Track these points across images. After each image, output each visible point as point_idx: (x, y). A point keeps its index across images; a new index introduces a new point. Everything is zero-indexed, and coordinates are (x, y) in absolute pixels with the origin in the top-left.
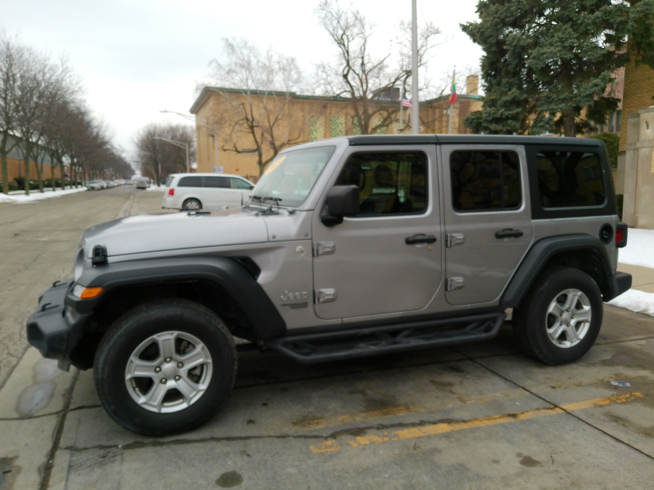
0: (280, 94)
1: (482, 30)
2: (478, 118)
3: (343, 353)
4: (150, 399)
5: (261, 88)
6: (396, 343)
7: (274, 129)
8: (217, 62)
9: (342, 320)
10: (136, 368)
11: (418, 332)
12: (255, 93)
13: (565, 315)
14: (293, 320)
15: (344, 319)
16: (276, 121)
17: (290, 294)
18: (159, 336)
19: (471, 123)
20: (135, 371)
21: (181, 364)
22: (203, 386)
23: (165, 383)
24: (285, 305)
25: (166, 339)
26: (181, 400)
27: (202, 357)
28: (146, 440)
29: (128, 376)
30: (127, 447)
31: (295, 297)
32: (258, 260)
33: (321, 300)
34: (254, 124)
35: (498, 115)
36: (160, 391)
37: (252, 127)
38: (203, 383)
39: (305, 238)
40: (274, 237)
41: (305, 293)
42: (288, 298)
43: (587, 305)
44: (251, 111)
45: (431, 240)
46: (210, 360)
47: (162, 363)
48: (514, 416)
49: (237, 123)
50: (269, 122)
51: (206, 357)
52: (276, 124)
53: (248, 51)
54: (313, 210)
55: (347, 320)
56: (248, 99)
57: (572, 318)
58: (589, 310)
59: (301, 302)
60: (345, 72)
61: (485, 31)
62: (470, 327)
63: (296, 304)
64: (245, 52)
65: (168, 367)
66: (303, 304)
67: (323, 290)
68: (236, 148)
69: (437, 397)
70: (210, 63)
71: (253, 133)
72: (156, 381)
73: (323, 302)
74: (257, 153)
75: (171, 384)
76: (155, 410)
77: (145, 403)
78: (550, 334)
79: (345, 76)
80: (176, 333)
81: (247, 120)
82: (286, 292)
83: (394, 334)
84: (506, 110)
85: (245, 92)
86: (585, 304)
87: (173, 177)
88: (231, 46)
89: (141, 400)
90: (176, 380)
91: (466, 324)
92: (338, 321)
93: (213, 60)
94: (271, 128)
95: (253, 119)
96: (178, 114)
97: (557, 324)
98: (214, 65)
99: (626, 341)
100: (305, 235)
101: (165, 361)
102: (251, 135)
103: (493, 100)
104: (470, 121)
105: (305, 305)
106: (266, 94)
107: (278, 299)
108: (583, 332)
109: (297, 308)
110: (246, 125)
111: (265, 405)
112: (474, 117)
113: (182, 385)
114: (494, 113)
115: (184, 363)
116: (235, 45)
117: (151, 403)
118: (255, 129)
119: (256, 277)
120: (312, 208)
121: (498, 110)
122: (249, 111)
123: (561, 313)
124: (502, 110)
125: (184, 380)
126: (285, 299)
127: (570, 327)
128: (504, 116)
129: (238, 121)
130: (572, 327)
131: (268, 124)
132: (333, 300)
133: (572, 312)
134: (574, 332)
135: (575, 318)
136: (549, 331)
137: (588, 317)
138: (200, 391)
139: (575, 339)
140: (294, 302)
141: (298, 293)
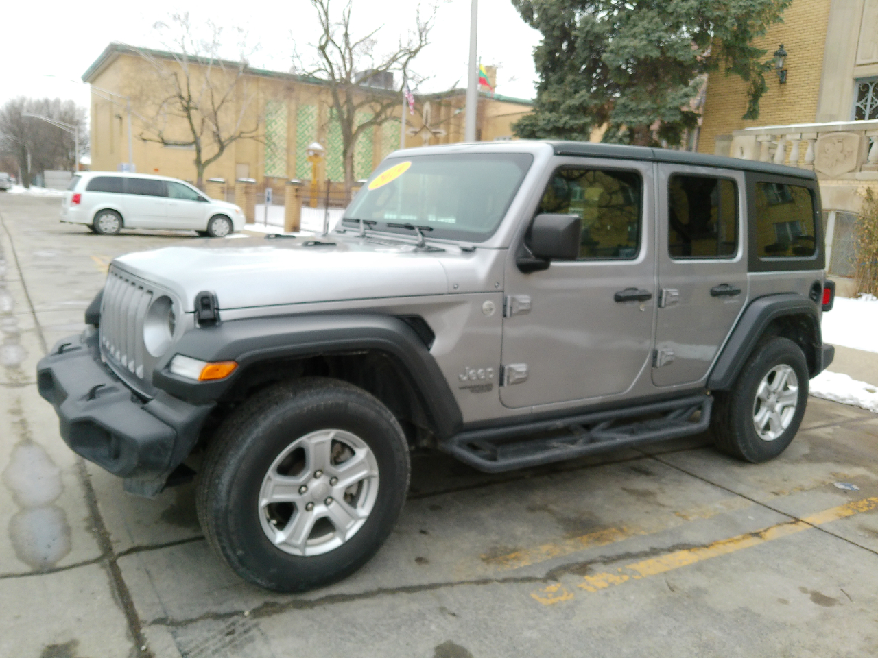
0: (232, 66)
1: (545, 6)
2: (532, 125)
4: (292, 536)
5: (203, 54)
6: (592, 440)
7: (219, 113)
9: (531, 409)
10: (274, 489)
11: (617, 423)
12: (194, 61)
13: (772, 399)
14: (473, 409)
15: (534, 407)
16: (222, 102)
17: (471, 372)
18: (309, 438)
19: (522, 130)
20: (273, 493)
21: (334, 479)
22: (364, 509)
23: (312, 509)
24: (464, 388)
25: (318, 442)
26: (330, 534)
27: (364, 469)
28: (283, 600)
29: (263, 502)
30: (256, 613)
31: (478, 377)
32: (431, 320)
33: (511, 381)
34: (192, 104)
35: (560, 124)
36: (305, 522)
37: (187, 109)
38: (363, 506)
39: (495, 289)
40: (456, 287)
41: (490, 370)
42: (469, 378)
43: (794, 385)
44: (188, 85)
45: (643, 298)
46: (376, 472)
47: (309, 480)
49: (165, 101)
50: (213, 104)
51: (371, 468)
52: (223, 107)
54: (507, 248)
55: (536, 409)
56: (184, 68)
57: (778, 402)
58: (795, 392)
59: (485, 383)
60: (323, 43)
61: (549, 9)
62: (672, 416)
63: (478, 386)
65: (316, 485)
66: (486, 385)
67: (513, 366)
68: (162, 139)
71: (189, 117)
72: (300, 507)
73: (513, 383)
74: (194, 147)
75: (319, 510)
76: (297, 552)
77: (284, 543)
78: (756, 423)
79: (322, 49)
80: (332, 434)
81: (181, 97)
82: (467, 368)
83: (589, 427)
84: (570, 119)
85: (180, 57)
86: (791, 384)
89: (279, 537)
90: (326, 504)
91: (665, 413)
92: (528, 410)
94: (215, 113)
95: (190, 96)
97: (763, 410)
100: (494, 286)
101: (315, 476)
102: (186, 121)
103: (554, 103)
104: (522, 127)
105: (487, 387)
106: (211, 62)
107: (455, 378)
108: (787, 419)
109: (478, 392)
110: (179, 105)
111: (423, 532)
112: (527, 122)
113: (334, 511)
114: (555, 121)
115: (340, 478)
117: (294, 541)
118: (193, 112)
119: (430, 346)
120: (506, 246)
121: (561, 117)
122: (184, 86)
123: (769, 395)
124: (566, 118)
125: (338, 502)
126: (464, 379)
127: (775, 414)
128: (567, 126)
129: (167, 99)
130: (777, 413)
131: (211, 107)
132: (524, 380)
133: (779, 394)
134: (779, 419)
135: (780, 402)
136: (755, 419)
137: (794, 400)
138: (359, 519)
139: (779, 429)
140: (478, 383)
141: (482, 370)
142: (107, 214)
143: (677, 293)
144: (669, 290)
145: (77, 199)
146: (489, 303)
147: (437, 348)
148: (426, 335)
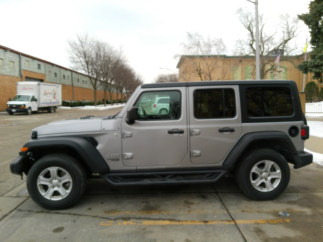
0: (215, 57)
1: (306, 18)
2: (306, 65)
3: (132, 183)
4: (47, 194)
5: (205, 54)
6: (164, 180)
7: (211, 74)
8: (184, 44)
9: (137, 168)
12: (202, 57)
13: (264, 174)
14: (113, 166)
15: (137, 167)
16: (212, 70)
17: (111, 154)
18: (50, 169)
19: (302, 67)
20: (41, 182)
21: (59, 181)
22: (68, 191)
23: (54, 188)
24: (109, 159)
25: (53, 170)
26: (60, 196)
27: (68, 179)
28: (46, 210)
29: (38, 184)
30: (38, 212)
31: (113, 156)
32: (97, 139)
33: (125, 158)
34: (201, 72)
35: (316, 63)
36: (51, 191)
37: (200, 74)
39: (118, 129)
40: (104, 129)
41: (118, 154)
43: (279, 170)
44: (200, 66)
45: (182, 132)
46: (71, 181)
47: (52, 180)
48: (206, 222)
49: (193, 72)
50: (209, 71)
51: (70, 179)
52: (212, 72)
53: (198, 37)
54: (122, 117)
55: (139, 168)
56: (198, 60)
57: (269, 176)
58: (280, 172)
59: (116, 158)
60: (251, 43)
61: (308, 19)
62: (206, 176)
63: (114, 159)
64: (197, 38)
65: (55, 181)
67: (126, 154)
69: (179, 209)
70: (181, 44)
71: (200, 76)
72: (50, 187)
73: (126, 159)
75: (56, 189)
76: (49, 198)
77: (45, 195)
78: (253, 183)
79: (251, 45)
80: (57, 168)
81: (198, 70)
82: (109, 153)
83: (164, 176)
84: (320, 61)
85: (197, 56)
86: (277, 169)
87: (156, 99)
88: (190, 36)
89: (43, 194)
90: (58, 187)
91: (204, 174)
92: (134, 168)
93: (182, 43)
94: (210, 74)
95: (200, 69)
97: (259, 179)
98: (183, 45)
99: (316, 192)
102: (199, 77)
103: (314, 55)
104: (301, 66)
105: (118, 160)
106: (207, 56)
107: (105, 156)
108: (276, 184)
109: (114, 161)
110: (197, 73)
112: (303, 64)
113: (61, 190)
114: (314, 63)
115: (61, 180)
116: (192, 35)
118: (201, 74)
119: (96, 146)
121: (316, 61)
122: (198, 66)
123: (261, 173)
124: (318, 61)
125: (61, 188)
126: (108, 156)
127: (267, 181)
128: (319, 64)
130: (269, 181)
131: (208, 72)
132: (131, 158)
133: (268, 173)
134: (270, 183)
135: (271, 176)
136: (253, 182)
137: (279, 176)
138: (67, 193)
139: (271, 188)
140: (113, 158)
141: (115, 154)
142: (163, 110)
143: (198, 131)
144: (194, 130)
145: (155, 106)
146: (115, 134)
147: (98, 147)
148: (95, 143)
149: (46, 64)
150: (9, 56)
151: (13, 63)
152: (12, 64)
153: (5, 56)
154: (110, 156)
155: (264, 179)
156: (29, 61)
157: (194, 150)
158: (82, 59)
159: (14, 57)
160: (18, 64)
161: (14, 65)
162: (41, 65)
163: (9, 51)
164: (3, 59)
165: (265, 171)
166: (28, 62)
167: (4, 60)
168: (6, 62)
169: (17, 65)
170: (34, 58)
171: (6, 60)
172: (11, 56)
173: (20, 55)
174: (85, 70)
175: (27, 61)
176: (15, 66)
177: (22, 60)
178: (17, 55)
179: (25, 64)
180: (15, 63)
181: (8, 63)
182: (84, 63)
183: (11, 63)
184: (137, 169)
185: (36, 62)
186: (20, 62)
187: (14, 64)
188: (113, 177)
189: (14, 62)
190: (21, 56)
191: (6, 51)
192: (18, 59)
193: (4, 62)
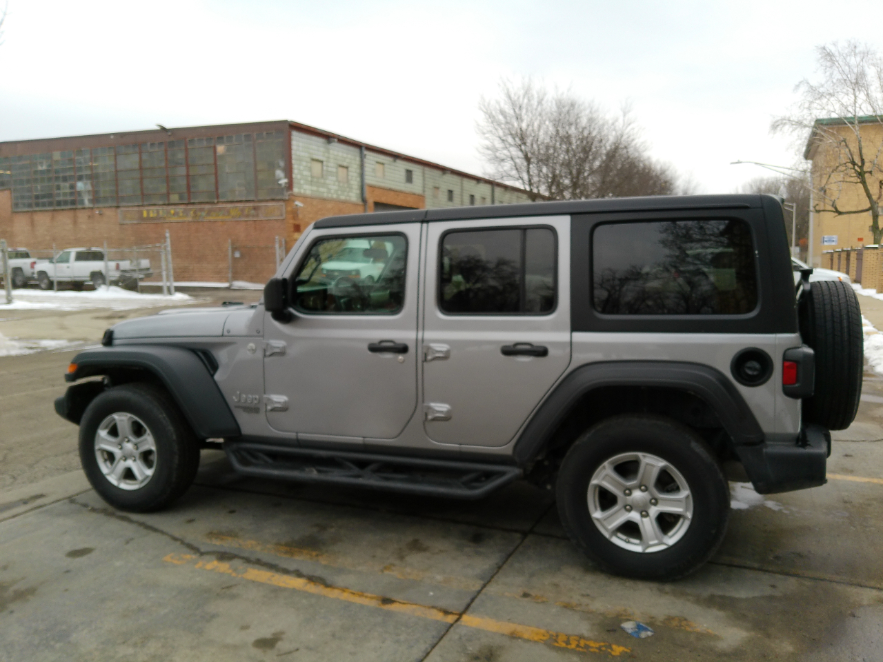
4: (112, 472)
8: (808, 83)
10: (104, 441)
13: (637, 496)
15: (299, 434)
17: (242, 396)
18: (116, 416)
20: (102, 443)
22: (151, 472)
23: (125, 460)
24: (239, 407)
25: (123, 420)
27: (149, 443)
29: (98, 447)
30: (94, 510)
31: (247, 400)
32: (217, 355)
33: (269, 407)
34: (867, 168)
36: (120, 467)
37: (861, 175)
39: (255, 334)
40: (229, 331)
41: (256, 396)
43: (686, 490)
44: (860, 148)
45: (403, 349)
46: (154, 448)
47: (122, 442)
48: (387, 601)
51: (153, 445)
53: (858, 59)
55: (302, 436)
56: (856, 131)
57: (653, 504)
59: (253, 406)
63: (249, 408)
64: (853, 61)
67: (272, 396)
68: (836, 208)
70: (797, 86)
71: (864, 182)
72: (118, 457)
73: (271, 410)
74: (870, 212)
75: (128, 463)
76: (115, 483)
77: (109, 475)
80: (130, 416)
81: (854, 163)
82: (238, 393)
88: (828, 56)
90: (132, 461)
91: (461, 473)
92: (291, 435)
93: (801, 82)
95: (863, 161)
96: (756, 163)
97: (617, 508)
98: (803, 88)
100: (257, 331)
101: (124, 440)
102: (860, 186)
105: (257, 410)
107: (233, 399)
109: (249, 412)
110: (851, 172)
113: (137, 467)
115: (138, 445)
116: (837, 54)
117: (113, 476)
118: (867, 176)
119: (213, 373)
122: (855, 150)
123: (628, 491)
126: (237, 400)
127: (647, 519)
129: (837, 167)
130: (651, 519)
132: (284, 409)
133: (651, 494)
134: (653, 527)
135: (658, 506)
136: (597, 514)
137: (687, 510)
138: (147, 477)
139: (656, 542)
140: (247, 405)
141: (250, 396)
143: (444, 349)
144: (433, 345)
146: (252, 345)
147: (217, 377)
148: (212, 365)
149: (427, 169)
150: (336, 153)
151: (345, 170)
152: (342, 172)
153: (326, 155)
154: (240, 401)
155: (637, 510)
156: (383, 164)
157: (434, 401)
158: (515, 152)
159: (349, 156)
160: (358, 171)
161: (348, 175)
162: (414, 173)
163: (336, 140)
164: (322, 162)
165: (639, 487)
166: (381, 166)
167: (325, 163)
168: (330, 169)
169: (355, 175)
170: (396, 156)
171: (330, 164)
172: (340, 154)
173: (363, 148)
174: (522, 179)
175: (378, 163)
176: (350, 177)
177: (366, 160)
178: (356, 151)
179: (374, 170)
180: (350, 169)
181: (334, 170)
182: (521, 162)
183: (340, 169)
184: (299, 438)
185: (402, 166)
186: (362, 166)
187: (348, 171)
188: (249, 452)
189: (347, 168)
190: (366, 152)
191: (329, 142)
192: (358, 159)
193: (325, 168)
